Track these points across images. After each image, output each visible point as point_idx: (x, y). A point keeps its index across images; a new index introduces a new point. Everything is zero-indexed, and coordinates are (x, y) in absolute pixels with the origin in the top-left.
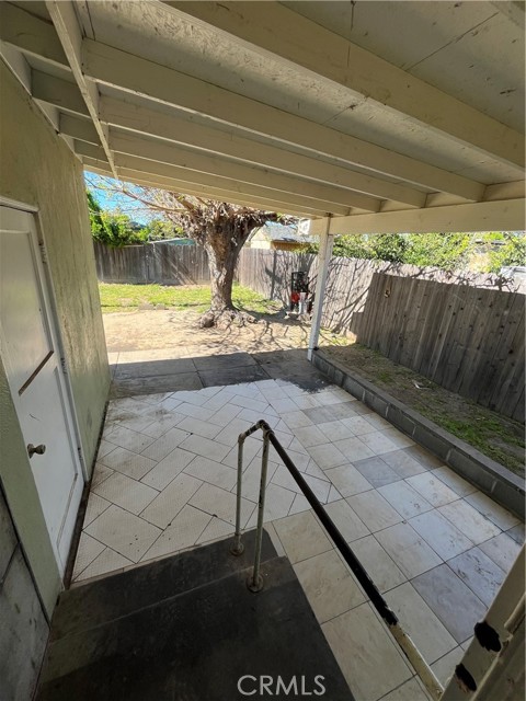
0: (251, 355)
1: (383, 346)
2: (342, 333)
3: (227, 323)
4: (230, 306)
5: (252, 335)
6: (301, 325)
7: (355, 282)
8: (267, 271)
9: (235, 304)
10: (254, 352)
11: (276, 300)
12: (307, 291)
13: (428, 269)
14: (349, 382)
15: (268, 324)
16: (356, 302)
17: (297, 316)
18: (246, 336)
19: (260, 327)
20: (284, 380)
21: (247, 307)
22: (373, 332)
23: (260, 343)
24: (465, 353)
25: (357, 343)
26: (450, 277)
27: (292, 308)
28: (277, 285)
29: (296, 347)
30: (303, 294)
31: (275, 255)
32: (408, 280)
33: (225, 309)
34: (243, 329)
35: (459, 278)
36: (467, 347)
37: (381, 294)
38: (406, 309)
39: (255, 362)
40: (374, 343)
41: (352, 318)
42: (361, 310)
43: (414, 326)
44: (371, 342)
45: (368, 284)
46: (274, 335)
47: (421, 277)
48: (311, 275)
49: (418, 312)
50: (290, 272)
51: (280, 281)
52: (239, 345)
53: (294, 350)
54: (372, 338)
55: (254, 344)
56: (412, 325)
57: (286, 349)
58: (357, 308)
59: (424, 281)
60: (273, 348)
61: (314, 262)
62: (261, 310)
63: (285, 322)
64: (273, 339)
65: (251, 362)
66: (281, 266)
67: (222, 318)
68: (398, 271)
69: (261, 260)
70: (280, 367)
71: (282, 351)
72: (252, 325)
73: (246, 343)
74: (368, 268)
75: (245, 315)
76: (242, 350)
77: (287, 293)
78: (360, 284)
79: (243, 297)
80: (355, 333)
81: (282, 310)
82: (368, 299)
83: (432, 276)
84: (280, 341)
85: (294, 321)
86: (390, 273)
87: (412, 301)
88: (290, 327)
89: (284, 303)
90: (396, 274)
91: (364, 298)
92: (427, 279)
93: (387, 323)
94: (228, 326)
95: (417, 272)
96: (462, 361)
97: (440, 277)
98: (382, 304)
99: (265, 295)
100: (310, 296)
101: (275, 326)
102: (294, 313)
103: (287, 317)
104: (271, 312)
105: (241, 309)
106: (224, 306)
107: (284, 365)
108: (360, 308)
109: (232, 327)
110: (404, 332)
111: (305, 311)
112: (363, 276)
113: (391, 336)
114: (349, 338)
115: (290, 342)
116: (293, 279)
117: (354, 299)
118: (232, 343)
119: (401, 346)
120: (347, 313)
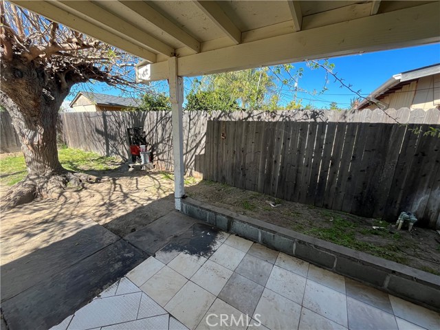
0: (106, 226)
1: (228, 178)
2: (188, 174)
3: (58, 190)
4: (58, 170)
5: (98, 197)
6: (148, 174)
7: (192, 131)
8: (98, 131)
9: (65, 166)
10: (108, 220)
11: (114, 156)
12: (145, 143)
13: (255, 112)
14: (237, 225)
15: (114, 180)
16: (197, 146)
17: (141, 167)
18: (89, 201)
19: (105, 186)
20: (165, 250)
21: (82, 166)
22: (217, 169)
23: (112, 205)
24: (298, 171)
25: (205, 179)
26: (274, 117)
27: (134, 160)
28: (111, 142)
29: (155, 198)
30: (142, 147)
31: (104, 116)
32: (240, 122)
33: (52, 174)
34: (83, 193)
35: (282, 116)
36: (298, 166)
37: (218, 138)
38: (243, 146)
39: (114, 237)
40: (220, 177)
41: (195, 160)
42: (203, 152)
43: (252, 158)
44: (217, 177)
45: (204, 130)
46: (125, 190)
47: (250, 119)
48: (146, 129)
49: (253, 147)
50: (123, 129)
51: (114, 138)
52: (83, 216)
53: (154, 202)
54: (217, 172)
55: (104, 208)
56: (250, 158)
57: (146, 203)
58: (198, 151)
59: (253, 122)
60: (131, 207)
61: (147, 118)
62: (101, 167)
63: (132, 175)
64: (126, 196)
65: (109, 238)
66: (112, 125)
67: (50, 186)
68: (230, 117)
69: (89, 123)
70: (152, 232)
71: (142, 207)
72: (95, 186)
73: (92, 210)
74: (202, 118)
75: (83, 176)
76: (89, 223)
77: (124, 149)
78: (197, 131)
79: (75, 157)
80: (200, 172)
81: (122, 163)
82: (207, 142)
83: (259, 117)
84: (136, 196)
85: (139, 172)
86: (223, 119)
87: (246, 139)
88: (139, 179)
89: (123, 157)
90: (228, 119)
91: (203, 142)
92: (255, 120)
93: (227, 159)
94: (61, 194)
95: (246, 115)
96: (296, 177)
97: (266, 118)
98: (221, 145)
99: (101, 152)
100: (149, 147)
101: (123, 182)
102: (137, 164)
103: (131, 169)
104: (112, 167)
105: (76, 170)
106: (48, 172)
107: (155, 226)
108: (201, 151)
109: (67, 194)
110: (244, 163)
111: (148, 161)
112: (199, 124)
113: (233, 168)
114: (196, 178)
115: (147, 194)
116: (129, 134)
117: (194, 144)
118: (71, 217)
119: (244, 175)
120: (190, 157)
